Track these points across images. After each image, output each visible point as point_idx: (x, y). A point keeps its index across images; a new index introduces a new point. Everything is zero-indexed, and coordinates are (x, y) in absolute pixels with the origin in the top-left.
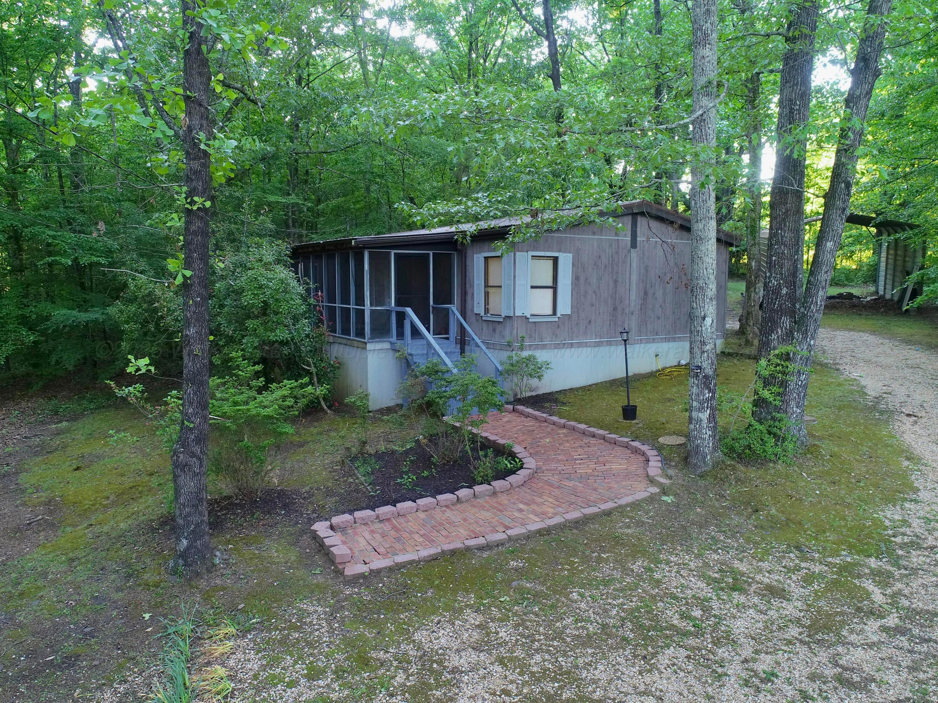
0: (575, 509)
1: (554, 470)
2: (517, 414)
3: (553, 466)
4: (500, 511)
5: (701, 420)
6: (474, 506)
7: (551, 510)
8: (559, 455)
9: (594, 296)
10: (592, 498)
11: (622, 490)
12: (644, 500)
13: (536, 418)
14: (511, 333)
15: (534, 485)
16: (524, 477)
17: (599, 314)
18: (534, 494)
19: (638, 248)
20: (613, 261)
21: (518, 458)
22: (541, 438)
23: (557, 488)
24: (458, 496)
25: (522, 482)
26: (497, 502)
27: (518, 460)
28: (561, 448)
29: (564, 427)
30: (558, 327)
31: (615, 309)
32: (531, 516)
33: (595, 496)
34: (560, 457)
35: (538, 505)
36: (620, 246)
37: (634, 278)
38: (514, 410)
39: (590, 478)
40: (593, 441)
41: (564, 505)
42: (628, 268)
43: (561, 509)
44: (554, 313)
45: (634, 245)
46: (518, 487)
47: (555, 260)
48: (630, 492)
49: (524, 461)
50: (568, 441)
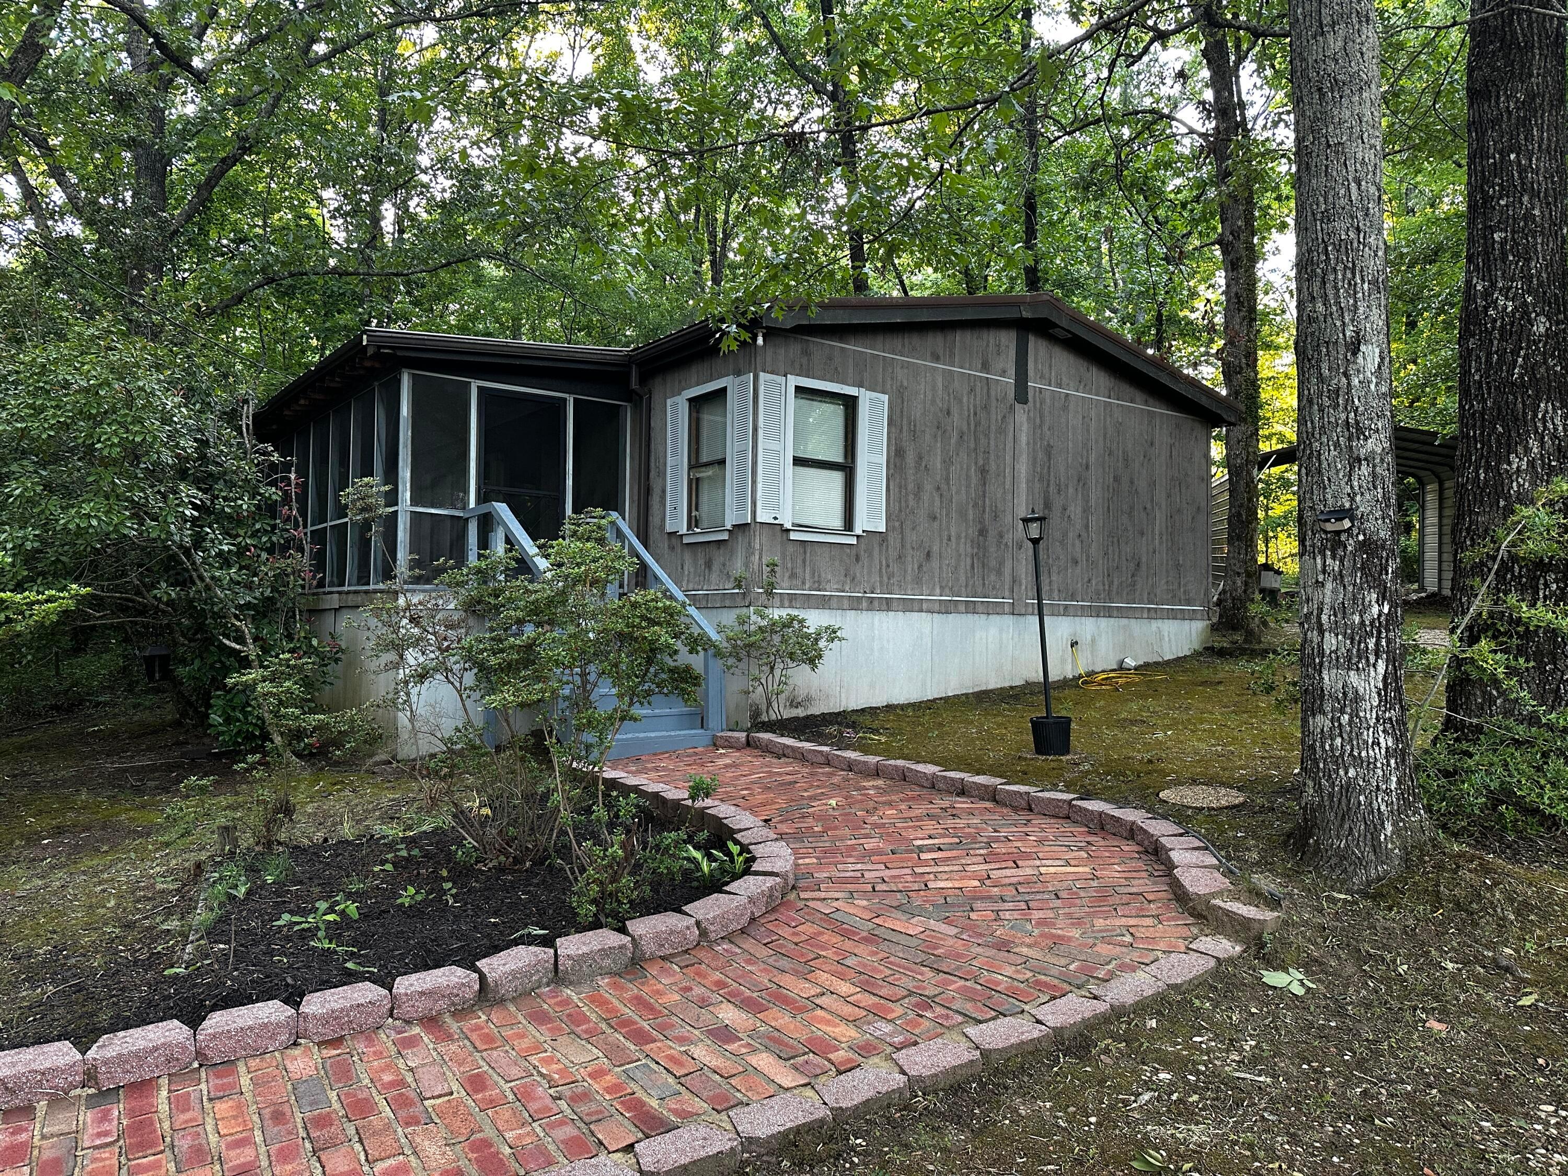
0: (942, 1028)
1: (854, 880)
2: (756, 752)
3: (851, 868)
4: (641, 1038)
5: (1358, 698)
6: (539, 1018)
7: (846, 1033)
8: (867, 836)
9: (937, 499)
10: (1003, 982)
11: (1104, 949)
12: (1199, 984)
13: (802, 757)
14: (747, 565)
15: (785, 932)
16: (751, 900)
17: (949, 540)
18: (784, 963)
19: (1030, 404)
20: (977, 424)
21: (737, 842)
22: (813, 798)
23: (866, 940)
24: (482, 977)
25: (744, 921)
26: (639, 1002)
27: (735, 849)
28: (871, 819)
29: (877, 773)
30: (858, 559)
31: (983, 532)
32: (764, 1061)
33: (1009, 971)
34: (870, 844)
35: (795, 1007)
36: (993, 393)
37: (1023, 468)
38: (748, 744)
39: (978, 905)
40: (962, 804)
41: (898, 1010)
42: (1010, 445)
43: (887, 1028)
44: (849, 522)
45: (1021, 395)
46: (728, 938)
47: (850, 404)
48: (1135, 956)
49: (758, 851)
50: (890, 804)
